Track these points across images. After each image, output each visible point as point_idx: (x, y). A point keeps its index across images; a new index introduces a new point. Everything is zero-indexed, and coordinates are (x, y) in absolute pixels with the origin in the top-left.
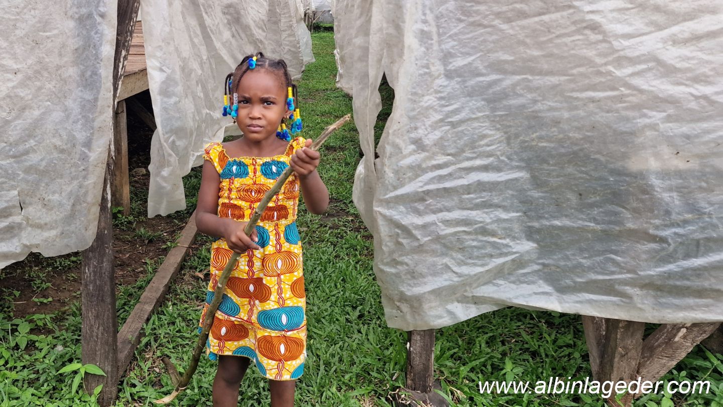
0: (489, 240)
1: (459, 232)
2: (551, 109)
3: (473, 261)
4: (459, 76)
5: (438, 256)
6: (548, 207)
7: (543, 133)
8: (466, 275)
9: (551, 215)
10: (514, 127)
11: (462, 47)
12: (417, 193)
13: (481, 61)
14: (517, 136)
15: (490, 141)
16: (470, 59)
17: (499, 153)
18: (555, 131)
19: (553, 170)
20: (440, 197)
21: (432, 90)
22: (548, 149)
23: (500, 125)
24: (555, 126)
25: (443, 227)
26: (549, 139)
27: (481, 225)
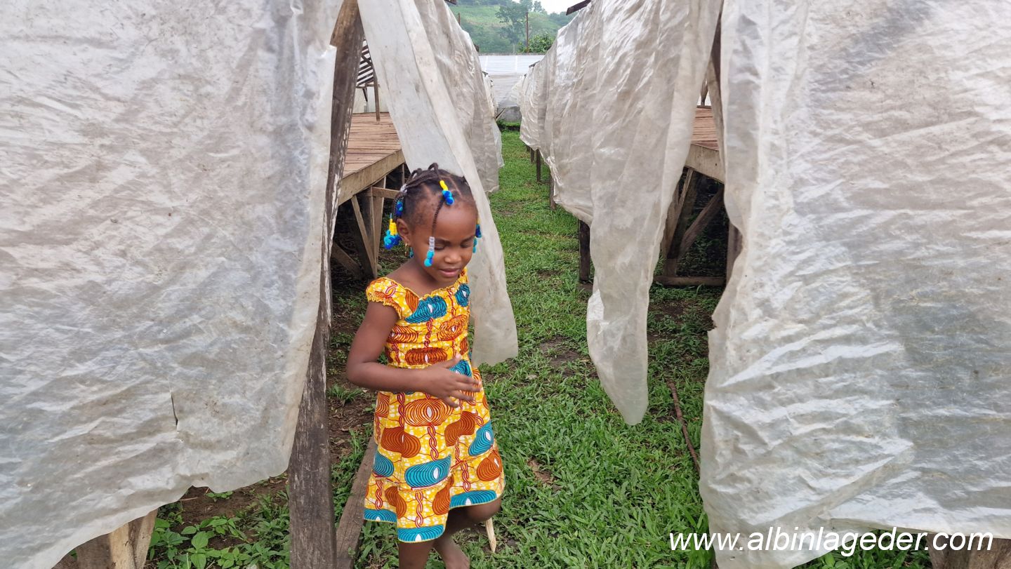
0: (853, 440)
1: (815, 431)
2: (941, 255)
3: (834, 471)
4: (813, 212)
5: (788, 466)
6: (931, 390)
7: (928, 289)
8: (826, 491)
9: (934, 402)
10: (885, 281)
11: (815, 171)
12: (764, 377)
13: (842, 190)
14: (889, 294)
15: (853, 301)
16: (827, 188)
17: (864, 318)
18: (944, 286)
19: (939, 340)
20: (791, 382)
21: (781, 230)
22: (933, 310)
23: (866, 279)
24: (944, 279)
25: (796, 425)
26: (934, 297)
27: (844, 419)
